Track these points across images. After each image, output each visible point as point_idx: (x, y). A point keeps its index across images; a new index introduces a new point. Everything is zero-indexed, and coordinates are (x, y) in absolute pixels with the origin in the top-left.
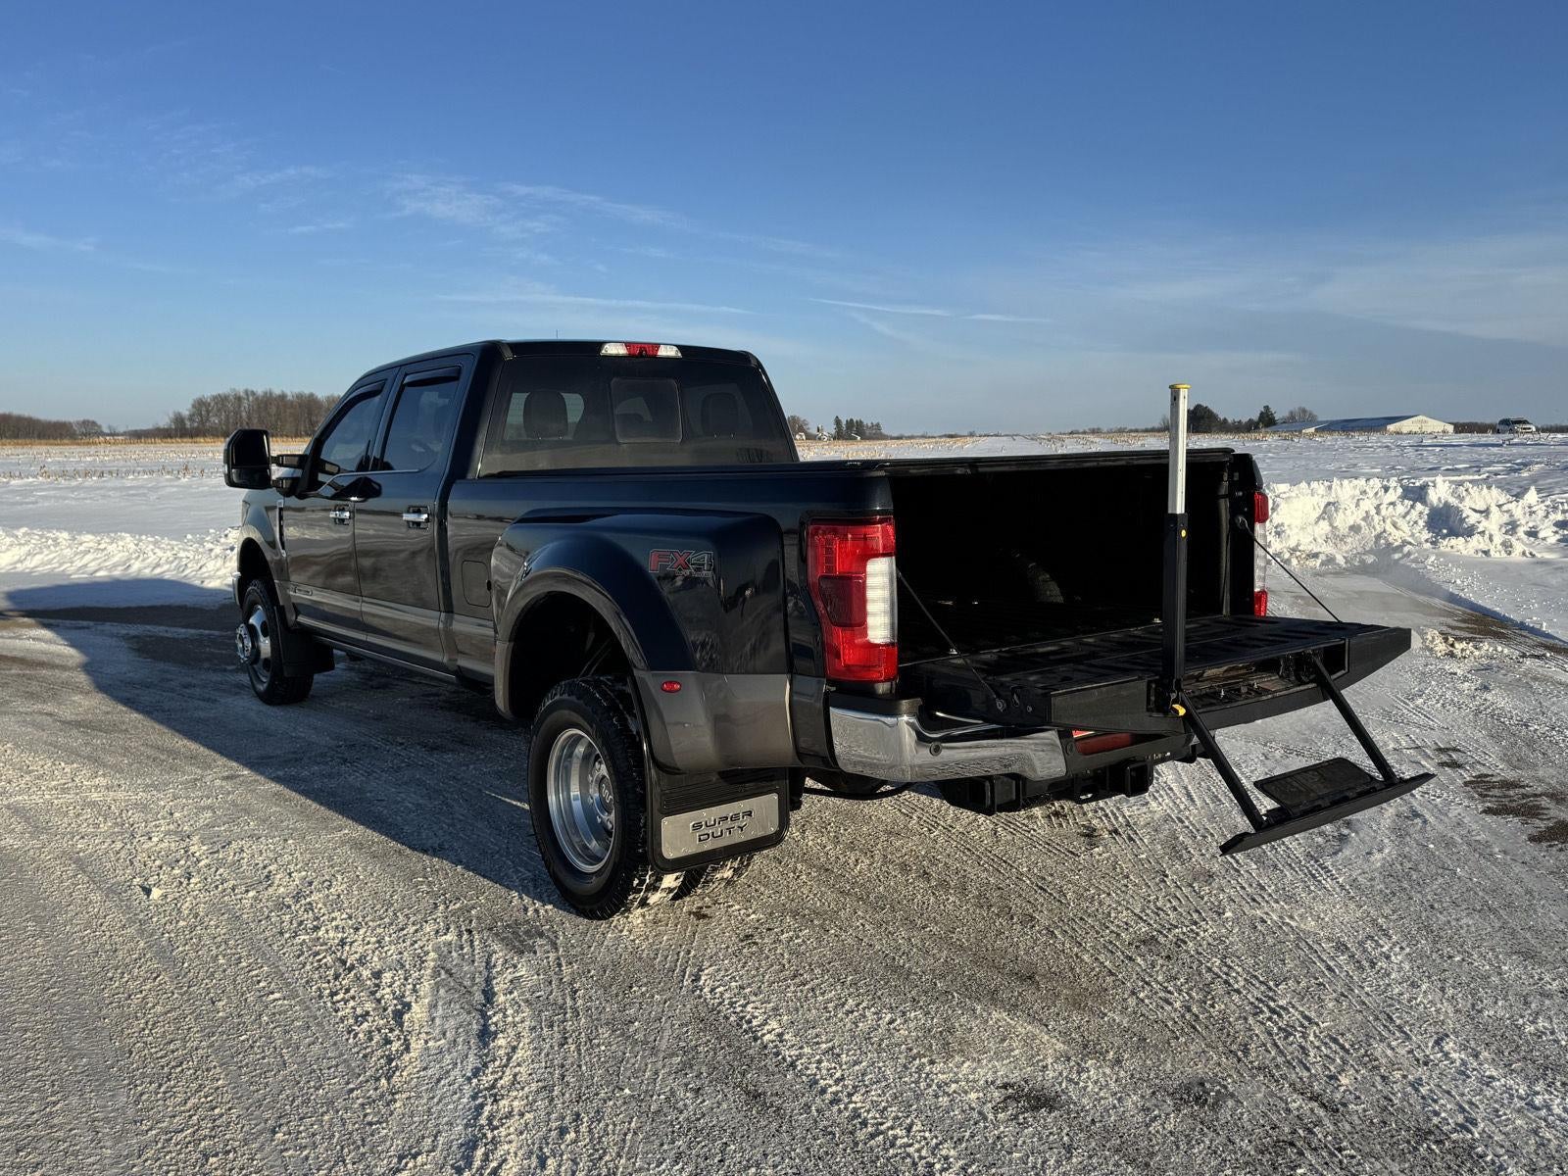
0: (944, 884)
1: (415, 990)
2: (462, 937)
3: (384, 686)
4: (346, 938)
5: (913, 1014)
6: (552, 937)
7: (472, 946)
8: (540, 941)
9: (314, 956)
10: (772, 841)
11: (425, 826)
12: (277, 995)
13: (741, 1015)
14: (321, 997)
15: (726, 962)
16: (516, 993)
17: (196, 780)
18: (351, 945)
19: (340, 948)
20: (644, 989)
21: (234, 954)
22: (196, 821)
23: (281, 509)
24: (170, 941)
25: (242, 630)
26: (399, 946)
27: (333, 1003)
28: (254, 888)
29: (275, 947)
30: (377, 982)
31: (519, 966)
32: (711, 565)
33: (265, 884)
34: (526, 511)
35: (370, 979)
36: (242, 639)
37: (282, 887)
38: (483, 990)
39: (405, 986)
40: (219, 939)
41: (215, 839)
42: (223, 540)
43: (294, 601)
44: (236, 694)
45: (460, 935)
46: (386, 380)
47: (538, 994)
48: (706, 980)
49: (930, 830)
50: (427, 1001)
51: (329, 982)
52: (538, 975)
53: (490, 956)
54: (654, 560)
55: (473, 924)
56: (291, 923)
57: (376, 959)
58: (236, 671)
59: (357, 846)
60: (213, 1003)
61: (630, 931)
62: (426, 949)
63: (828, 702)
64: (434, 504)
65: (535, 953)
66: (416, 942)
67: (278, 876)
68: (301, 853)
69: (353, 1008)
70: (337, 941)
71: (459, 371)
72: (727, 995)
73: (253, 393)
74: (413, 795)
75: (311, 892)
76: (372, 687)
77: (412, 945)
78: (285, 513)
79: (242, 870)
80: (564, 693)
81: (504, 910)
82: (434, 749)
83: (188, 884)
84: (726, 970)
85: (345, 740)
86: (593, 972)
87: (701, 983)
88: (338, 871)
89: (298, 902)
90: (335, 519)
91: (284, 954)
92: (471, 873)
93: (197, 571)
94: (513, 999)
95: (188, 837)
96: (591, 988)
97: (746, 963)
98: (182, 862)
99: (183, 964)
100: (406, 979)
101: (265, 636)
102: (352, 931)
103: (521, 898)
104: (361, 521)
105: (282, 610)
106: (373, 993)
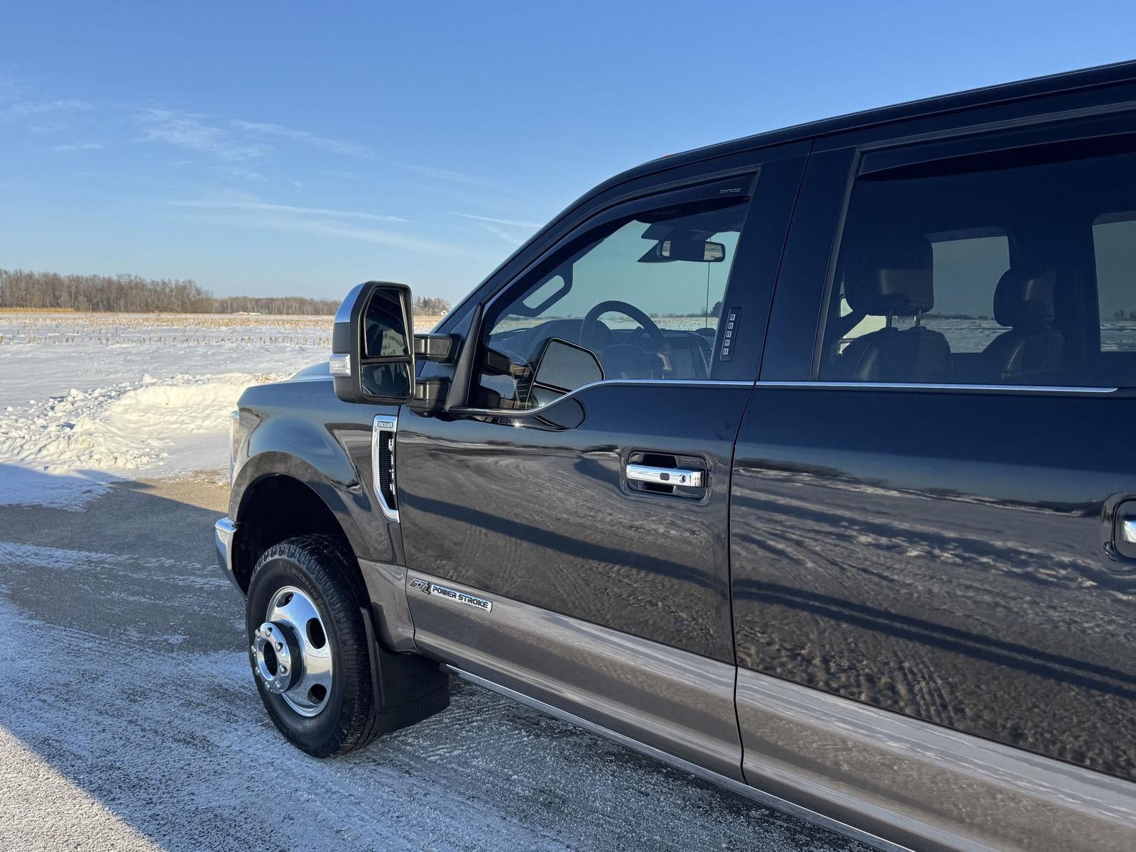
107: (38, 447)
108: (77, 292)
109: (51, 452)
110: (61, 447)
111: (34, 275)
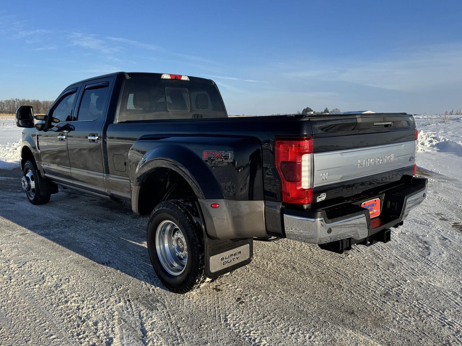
0: (302, 272)
1: (113, 331)
2: (126, 303)
3: (75, 197)
4: (79, 306)
5: (317, 333)
6: (162, 302)
7: (131, 308)
8: (159, 304)
9: (68, 316)
10: (247, 262)
11: (101, 253)
12: (54, 337)
13: (250, 337)
14: (73, 336)
15: (235, 311)
16: (155, 331)
17: (10, 235)
18: (82, 310)
19: (78, 311)
20: (206, 326)
21: (33, 316)
22: (11, 254)
23: (38, 135)
24: (5, 310)
25: (24, 179)
26: (102, 309)
27: (79, 339)
28: (38, 283)
29: (50, 311)
30: (96, 327)
31: (153, 317)
32: (232, 157)
33: (42, 281)
34: (142, 136)
35: (93, 326)
36: (24, 182)
37: (50, 282)
38: (141, 329)
39: (108, 329)
40: (26, 308)
41: (20, 261)
42: (12, 146)
43: (43, 168)
44: (22, 201)
45: (125, 303)
46: (78, 87)
47: (164, 330)
48: (230, 321)
49: (288, 250)
50: (119, 336)
51: (75, 328)
52: (162, 321)
53: (140, 312)
54: (205, 155)
55: (130, 297)
56: (55, 299)
57: (93, 316)
58: (21, 192)
59: (77, 262)
60: (27, 342)
61: (193, 298)
62: (113, 310)
63: (283, 212)
64: (100, 133)
65: (158, 310)
66: (108, 306)
67: (47, 278)
68: (55, 267)
69: (88, 341)
70: (76, 308)
71: (108, 83)
72: (241, 328)
73: (19, 100)
74: (94, 240)
75: (62, 284)
76: (71, 198)
77: (107, 308)
78: (39, 137)
79: (32, 275)
80: (164, 206)
81: (140, 290)
82: (98, 221)
83: (11, 282)
84: (236, 315)
85: (65, 218)
86: (183, 319)
87: (228, 322)
88: (71, 274)
89: (57, 289)
90: (59, 139)
91: (54, 315)
92: (124, 273)
93: (4, 157)
94: (154, 334)
95: (9, 261)
96: (185, 326)
97: (243, 311)
98: (7, 272)
99: (12, 322)
100: (108, 325)
101: (33, 180)
102: (81, 302)
103: (146, 284)
104: (69, 140)
105: (39, 171)
106: (95, 333)
107: (5, 155)
108: (47, 107)
109: (8, 156)
110: (11, 155)
111: (30, 101)
